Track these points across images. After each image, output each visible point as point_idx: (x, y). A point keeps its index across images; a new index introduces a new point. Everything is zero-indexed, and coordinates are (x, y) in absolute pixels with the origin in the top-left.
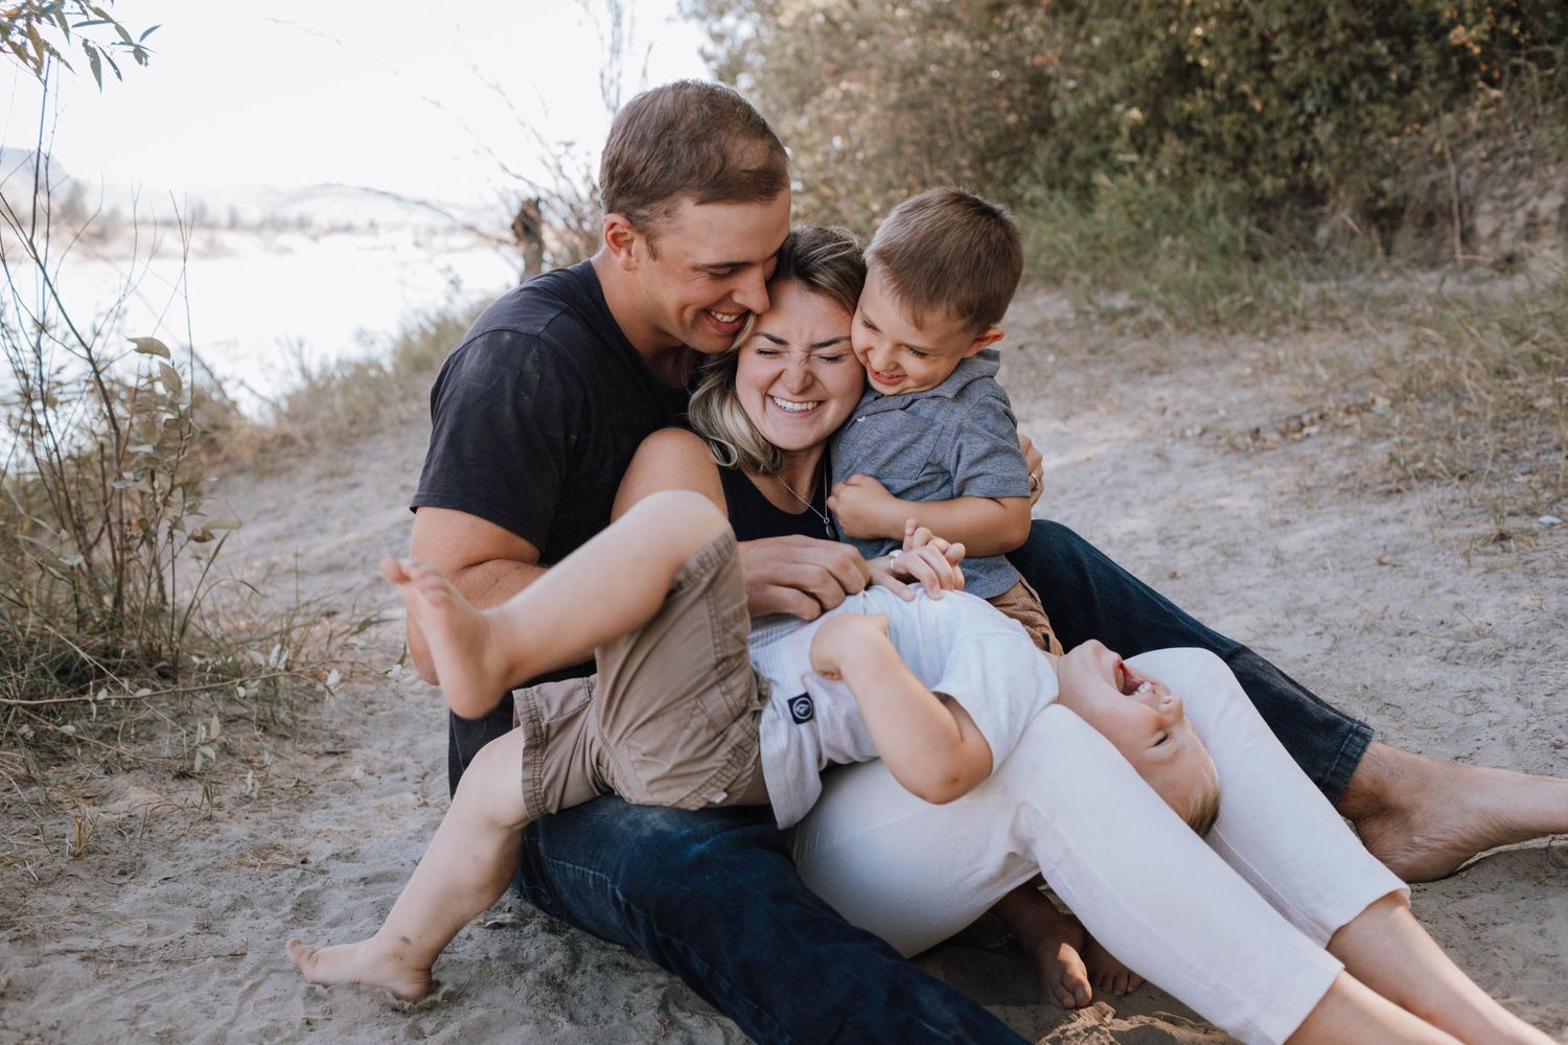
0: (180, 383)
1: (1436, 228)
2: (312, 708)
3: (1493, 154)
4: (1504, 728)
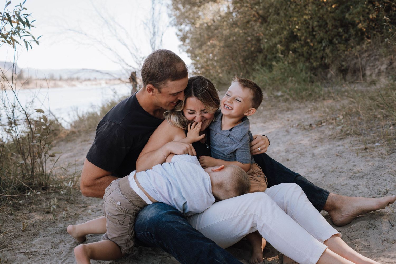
0: (47, 119)
1: (356, 74)
2: (79, 196)
3: (369, 55)
4: (362, 194)
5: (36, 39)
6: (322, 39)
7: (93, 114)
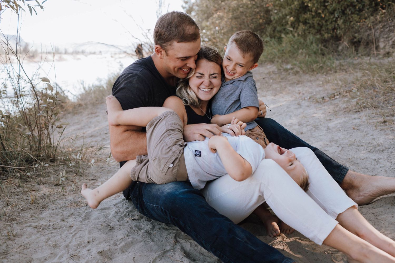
1: (369, 46)
2: (88, 169)
3: (383, 27)
4: (384, 168)
5: (41, 5)
6: (334, 10)
7: (99, 87)
